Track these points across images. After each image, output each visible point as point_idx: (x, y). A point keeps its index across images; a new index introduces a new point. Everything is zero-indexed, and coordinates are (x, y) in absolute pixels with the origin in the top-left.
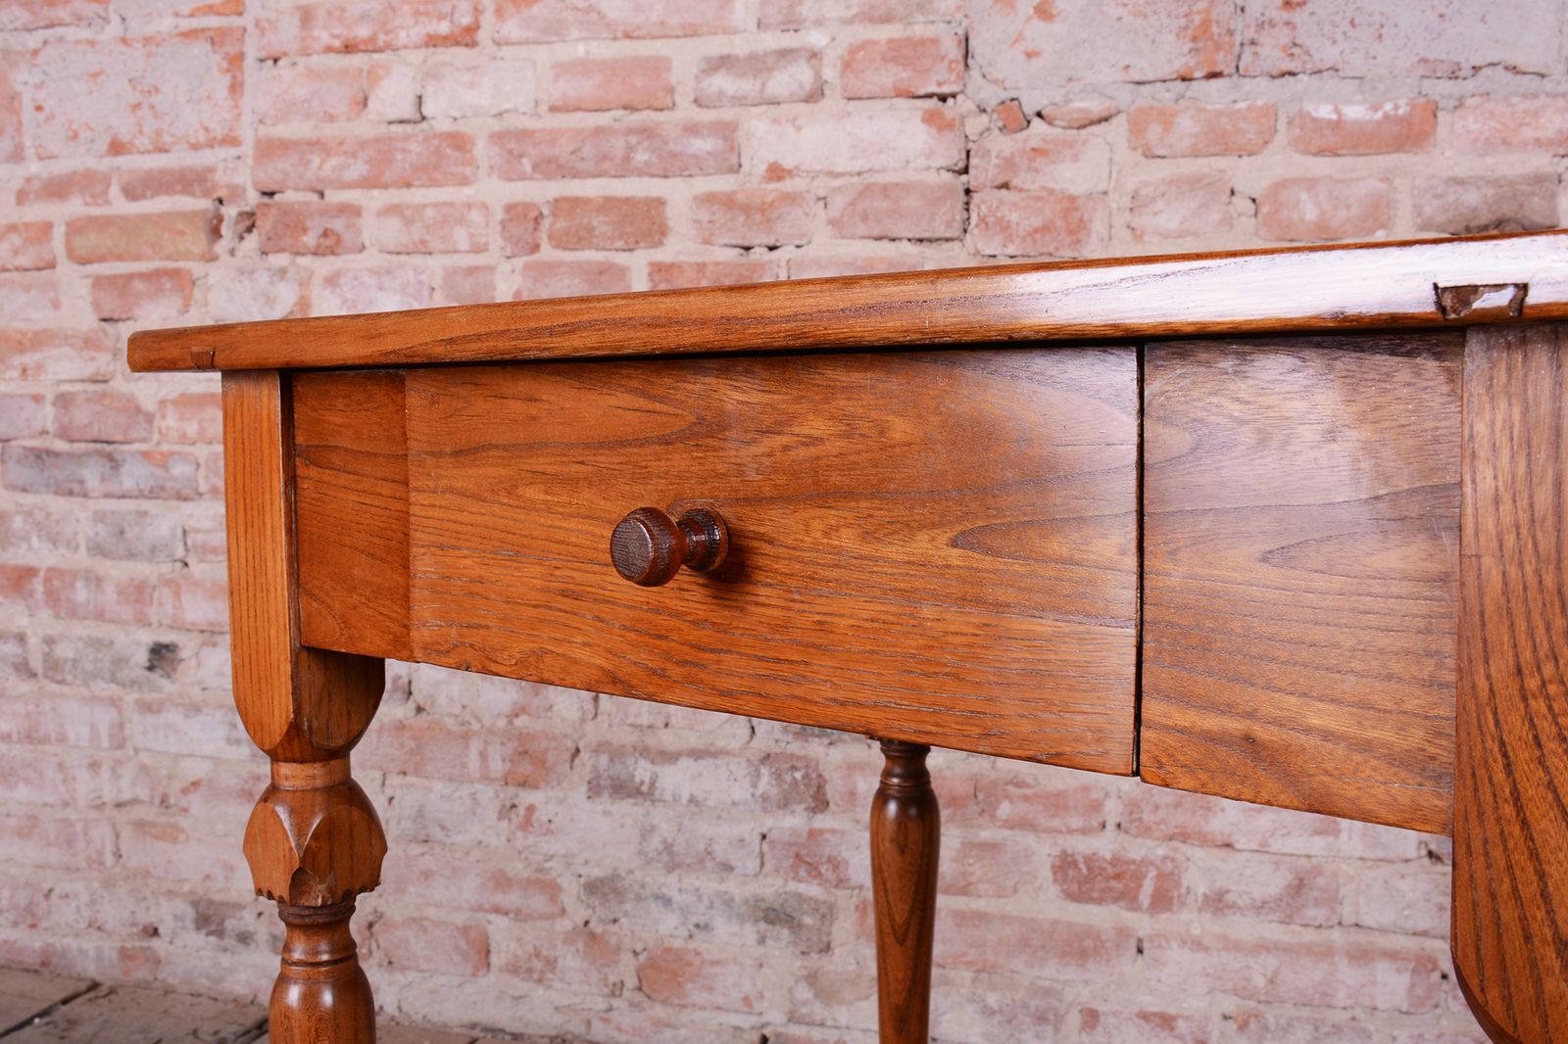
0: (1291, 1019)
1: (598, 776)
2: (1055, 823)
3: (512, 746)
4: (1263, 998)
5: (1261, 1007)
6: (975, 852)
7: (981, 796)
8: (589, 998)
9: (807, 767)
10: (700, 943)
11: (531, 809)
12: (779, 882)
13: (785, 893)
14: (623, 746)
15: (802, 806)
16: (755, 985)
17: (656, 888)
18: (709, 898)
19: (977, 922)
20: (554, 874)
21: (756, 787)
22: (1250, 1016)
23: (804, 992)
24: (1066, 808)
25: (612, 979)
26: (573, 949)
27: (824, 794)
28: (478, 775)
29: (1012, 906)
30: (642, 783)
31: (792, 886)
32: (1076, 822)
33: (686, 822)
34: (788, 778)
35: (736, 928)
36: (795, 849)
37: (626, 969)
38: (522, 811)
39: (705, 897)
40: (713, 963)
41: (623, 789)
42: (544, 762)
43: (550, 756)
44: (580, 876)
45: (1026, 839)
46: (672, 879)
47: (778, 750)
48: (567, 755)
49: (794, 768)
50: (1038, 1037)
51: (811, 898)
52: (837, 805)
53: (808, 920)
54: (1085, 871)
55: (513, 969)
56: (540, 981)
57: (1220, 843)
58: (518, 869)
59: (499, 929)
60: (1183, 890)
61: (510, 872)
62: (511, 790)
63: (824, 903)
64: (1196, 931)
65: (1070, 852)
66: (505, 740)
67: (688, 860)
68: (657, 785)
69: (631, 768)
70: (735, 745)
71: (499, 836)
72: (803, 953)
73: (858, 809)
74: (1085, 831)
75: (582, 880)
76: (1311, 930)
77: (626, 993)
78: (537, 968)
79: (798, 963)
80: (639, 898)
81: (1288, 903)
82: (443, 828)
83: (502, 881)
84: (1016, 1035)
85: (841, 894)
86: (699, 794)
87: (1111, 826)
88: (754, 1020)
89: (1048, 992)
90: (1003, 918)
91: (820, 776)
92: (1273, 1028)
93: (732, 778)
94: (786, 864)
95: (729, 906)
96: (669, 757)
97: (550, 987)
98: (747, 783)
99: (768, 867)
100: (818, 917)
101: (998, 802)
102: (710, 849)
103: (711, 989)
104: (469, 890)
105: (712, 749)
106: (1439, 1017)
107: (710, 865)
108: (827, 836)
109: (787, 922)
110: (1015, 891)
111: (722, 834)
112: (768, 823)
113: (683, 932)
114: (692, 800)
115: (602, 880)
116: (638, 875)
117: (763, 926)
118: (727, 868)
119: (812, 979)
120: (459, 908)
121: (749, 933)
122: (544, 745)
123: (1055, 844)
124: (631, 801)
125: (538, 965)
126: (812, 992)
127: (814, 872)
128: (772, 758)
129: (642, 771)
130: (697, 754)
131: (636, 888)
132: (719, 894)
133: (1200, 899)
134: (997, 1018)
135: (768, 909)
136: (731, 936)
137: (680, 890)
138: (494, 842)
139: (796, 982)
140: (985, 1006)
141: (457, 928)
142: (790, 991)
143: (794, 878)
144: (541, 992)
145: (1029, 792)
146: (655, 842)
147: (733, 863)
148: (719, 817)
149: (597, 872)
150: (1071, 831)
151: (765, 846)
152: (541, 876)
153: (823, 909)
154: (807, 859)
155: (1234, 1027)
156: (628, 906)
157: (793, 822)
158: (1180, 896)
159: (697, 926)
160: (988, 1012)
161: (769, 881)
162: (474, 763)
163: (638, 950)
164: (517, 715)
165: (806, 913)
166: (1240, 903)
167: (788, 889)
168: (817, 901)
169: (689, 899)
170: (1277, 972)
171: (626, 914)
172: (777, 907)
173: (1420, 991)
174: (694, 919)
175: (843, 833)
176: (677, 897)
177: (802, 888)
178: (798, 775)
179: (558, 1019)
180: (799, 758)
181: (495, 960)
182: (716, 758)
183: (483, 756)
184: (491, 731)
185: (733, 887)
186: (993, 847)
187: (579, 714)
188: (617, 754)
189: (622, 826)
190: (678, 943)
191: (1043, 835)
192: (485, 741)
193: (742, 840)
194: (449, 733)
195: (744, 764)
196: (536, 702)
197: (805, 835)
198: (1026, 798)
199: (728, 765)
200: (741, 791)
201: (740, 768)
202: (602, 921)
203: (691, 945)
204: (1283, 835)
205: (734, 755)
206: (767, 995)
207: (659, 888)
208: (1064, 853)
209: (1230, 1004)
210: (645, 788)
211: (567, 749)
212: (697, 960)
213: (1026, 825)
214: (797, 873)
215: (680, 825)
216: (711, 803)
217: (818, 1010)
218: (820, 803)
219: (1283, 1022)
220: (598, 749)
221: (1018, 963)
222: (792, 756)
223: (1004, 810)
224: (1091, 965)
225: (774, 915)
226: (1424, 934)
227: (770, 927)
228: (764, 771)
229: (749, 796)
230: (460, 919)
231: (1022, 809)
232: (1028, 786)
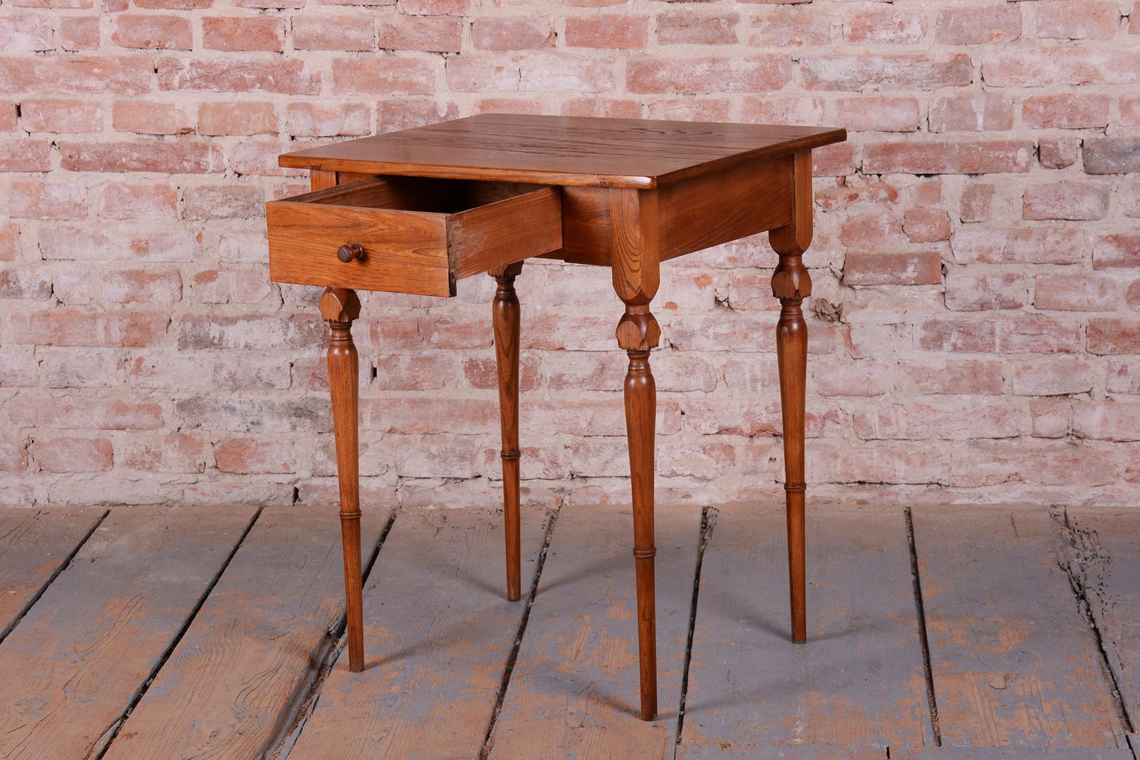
0: (602, 444)
1: (186, 336)
2: (465, 343)
3: (127, 321)
4: (586, 434)
5: (586, 439)
6: (420, 363)
7: (421, 331)
8: (183, 475)
9: (317, 321)
10: (255, 434)
11: (140, 360)
12: (303, 392)
13: (307, 398)
14: (201, 316)
15: (316, 344)
16: (290, 456)
17: (225, 403)
18: (259, 405)
19: (423, 404)
20: (156, 400)
21: (286, 335)
22: (579, 445)
23: (321, 456)
24: (471, 334)
25: (198, 462)
26: (172, 446)
28: (103, 341)
29: (441, 394)
30: (214, 338)
31: (311, 394)
32: (477, 342)
33: (243, 360)
34: (306, 328)
35: (277, 422)
36: (312, 371)
37: (208, 455)
38: (133, 362)
39: (256, 405)
40: (263, 445)
41: (202, 342)
42: (150, 329)
43: (153, 326)
44: (174, 400)
45: (450, 354)
46: (235, 395)
47: (299, 312)
48: (164, 325)
49: (309, 322)
50: (462, 469)
51: (322, 400)
53: (321, 413)
54: (483, 369)
55: (131, 463)
56: (150, 468)
57: (557, 347)
58: (132, 399)
59: (119, 440)
60: (539, 376)
61: (126, 402)
62: (126, 349)
64: (547, 399)
65: (474, 359)
66: (122, 318)
67: (245, 383)
68: (224, 338)
69: (207, 329)
70: (272, 310)
71: (118, 379)
72: (319, 433)
74: (482, 347)
75: (176, 402)
76: (610, 393)
77: (207, 470)
78: (147, 461)
79: (317, 440)
80: (214, 410)
81: (596, 379)
82: (79, 377)
83: (121, 408)
84: (449, 469)
86: (250, 341)
88: (290, 478)
89: (466, 442)
90: (438, 400)
92: (593, 450)
93: (271, 330)
94: (307, 380)
95: (272, 409)
96: (232, 321)
97: (157, 472)
98: (281, 333)
99: (295, 383)
101: (432, 333)
102: (259, 375)
103: (263, 461)
104: (98, 416)
105: (258, 314)
106: (681, 436)
107: (259, 385)
109: (309, 415)
110: (444, 385)
111: (266, 366)
112: (294, 356)
113: (243, 428)
114: (247, 346)
115: (189, 401)
116: (213, 395)
117: (294, 419)
118: (270, 386)
119: (325, 448)
120: (91, 428)
121: (286, 424)
122: (148, 319)
123: (466, 355)
124: (207, 350)
125: (148, 458)
126: (326, 455)
127: (324, 383)
128: (295, 317)
129: (214, 331)
130: (248, 318)
131: (212, 403)
132: (265, 402)
133: (548, 381)
134: (437, 460)
135: (297, 408)
136: (277, 427)
137: (240, 402)
138: (114, 383)
139: (316, 451)
140: (430, 454)
141: (91, 441)
142: (313, 457)
143: (311, 389)
144: (151, 476)
145: (449, 326)
146: (224, 374)
147: (273, 382)
148: (264, 355)
149: (186, 396)
150: (474, 347)
151: (293, 370)
152: (147, 402)
154: (320, 376)
155: (571, 451)
156: (207, 416)
157: (311, 354)
158: (537, 379)
159: (253, 423)
160: (432, 457)
161: (297, 391)
162: (100, 334)
163: (214, 442)
164: (128, 302)
165: (320, 409)
166: (571, 381)
167: (307, 396)
168: (326, 401)
169: (246, 407)
170: (592, 418)
172: (302, 407)
173: (670, 422)
174: (250, 419)
176: (238, 406)
177: (317, 394)
178: (312, 326)
179: (163, 492)
180: (312, 316)
181: (117, 459)
182: (261, 319)
183: (107, 329)
184: (111, 313)
185: (274, 397)
186: (430, 360)
187: (171, 298)
188: (197, 321)
189: (202, 366)
190: (240, 436)
191: (458, 351)
192: (108, 319)
193: (279, 368)
194: (82, 316)
195: (278, 322)
196: (142, 292)
197: (318, 361)
199: (268, 323)
200: (277, 338)
201: (276, 325)
202: (190, 427)
203: (249, 436)
204: (592, 340)
205: (272, 317)
206: (298, 461)
207: (227, 402)
208: (471, 359)
209: (568, 439)
210: (216, 341)
211: (165, 321)
212: (253, 444)
213: (449, 345)
214: (313, 385)
215: (240, 362)
216: (258, 347)
217: (330, 467)
219: (598, 447)
220: (184, 319)
221: (447, 427)
222: (308, 315)
223: (435, 337)
224: (489, 424)
225: (300, 412)
226: (670, 390)
227: (298, 419)
228: (292, 325)
229: (282, 341)
230: (92, 435)
231: (445, 336)
232: (448, 323)
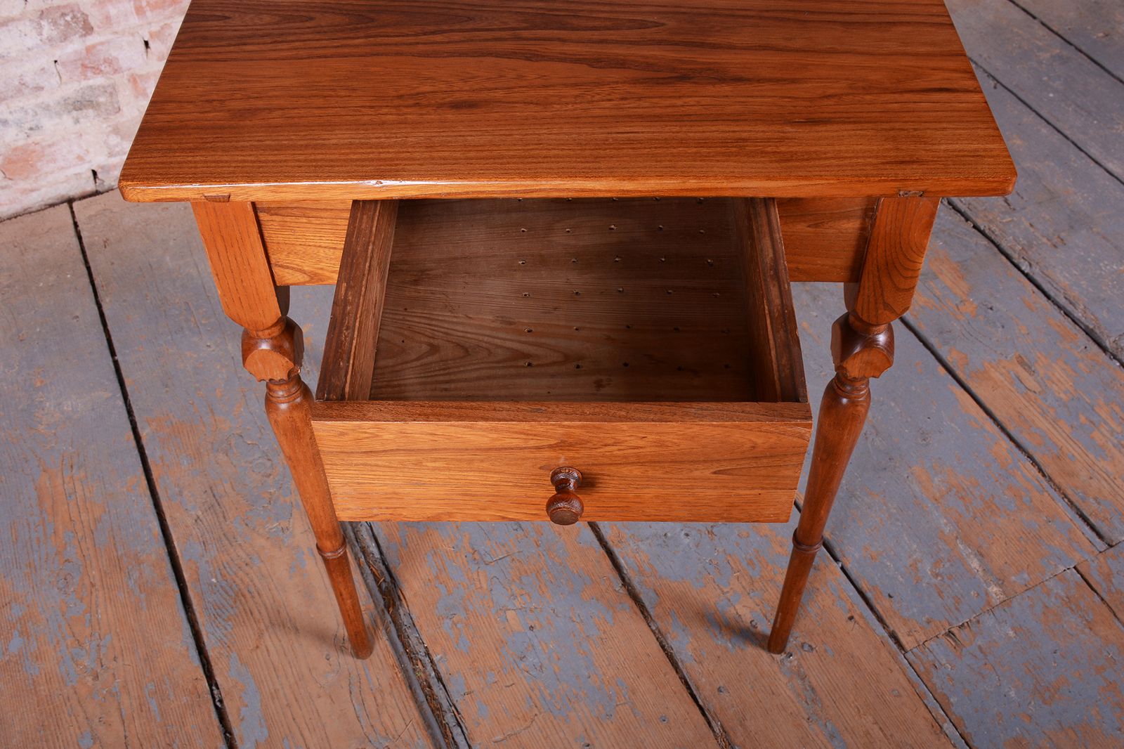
9: (72, 11)
10: (36, 137)
12: (75, 84)
13: (81, 89)
15: (77, 36)
16: (81, 148)
18: (33, 110)
21: (41, 35)
23: (113, 139)
27: (89, 24)
31: (84, 83)
34: (62, 22)
35: (58, 121)
36: (80, 62)
39: (30, 111)
40: (50, 146)
46: (3, 108)
47: (47, 6)
49: (63, 15)
51: (99, 86)
52: (99, 27)
53: (102, 99)
63: (109, 86)
67: (10, 94)
70: (17, 12)
72: (105, 118)
73: (114, 25)
79: (105, 126)
85: (117, 77)
88: (85, 166)
91: (83, 14)
93: (23, 34)
94: (77, 73)
95: (48, 110)
98: (34, 34)
99: (64, 78)
100: (108, 95)
102: (22, 82)
103: (54, 161)
107: (26, 91)
108: (99, 47)
109: (89, 105)
111: (28, 70)
112: (58, 54)
113: (22, 136)
117: (75, 113)
118: (39, 88)
119: (115, 130)
121: (67, 120)
126: (119, 137)
127: (97, 70)
128: (45, 14)
132: (38, 106)
135: (74, 103)
136: (56, 127)
137: (11, 113)
139: (108, 136)
142: (105, 142)
143: (84, 79)
147: (42, 85)
148: (22, 61)
151: (59, 67)
153: (109, 90)
154: (89, 65)
157: (75, 46)
159: (31, 129)
161: (69, 86)
165: (99, 95)
167: (82, 86)
168: (104, 87)
169: (19, 115)
172: (79, 99)
174: (28, 126)
175: (108, 42)
176: (10, 117)
177: (92, 82)
178: (68, 18)
180: (64, 7)
182: (7, 26)
185: (45, 97)
190: (21, 143)
193: (43, 69)
195: (28, 23)
197: (84, 52)
199: (17, 27)
200: (32, 40)
201: (26, 26)
203: (30, 140)
205: (19, 20)
206: (91, 150)
212: (38, 148)
214: (86, 76)
216: (13, 54)
218: (88, 29)
222: (59, 7)
225: (80, 105)
227: (80, 112)
228: (44, 23)
229: (39, 42)
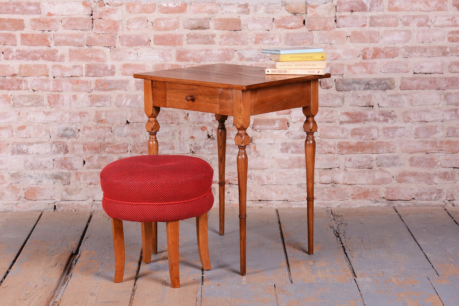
1: (14, 150)
2: (118, 151)
6: (101, 159)
7: (102, 147)
8: (12, 201)
9: (63, 144)
10: (40, 185)
12: (58, 170)
13: (59, 172)
14: (20, 142)
15: (63, 152)
16: (53, 193)
18: (42, 175)
20: (2, 174)
21: (52, 149)
23: (64, 193)
24: (120, 148)
25: (18, 196)
26: (8, 190)
27: (67, 149)
30: (25, 150)
31: (61, 170)
32: (122, 151)
34: (59, 146)
35: (48, 181)
36: (61, 162)
37: (22, 193)
39: (40, 175)
40: (43, 189)
41: (20, 152)
43: (1, 146)
45: (112, 155)
46: (32, 171)
47: (56, 141)
48: (6, 146)
49: (60, 144)
52: (70, 152)
53: (65, 177)
56: (0, 199)
63: (68, 173)
65: (121, 157)
67: (36, 167)
68: (28, 150)
69: (22, 147)
70: (46, 140)
72: (64, 185)
73: (75, 152)
74: (124, 153)
75: (10, 174)
77: (22, 199)
79: (63, 187)
80: (24, 177)
85: (72, 171)
86: (38, 151)
87: (129, 151)
88: (53, 201)
91: (66, 145)
93: (46, 147)
94: (59, 165)
95: (46, 176)
96: (31, 144)
97: (3, 200)
98: (50, 148)
99: (55, 167)
101: (106, 148)
102: (41, 164)
103: (42, 195)
105: (41, 142)
107: (41, 167)
108: (68, 158)
109: (60, 178)
111: (44, 160)
112: (55, 157)
113: (35, 183)
114: (37, 153)
115: (15, 174)
116: (24, 171)
117: (54, 180)
118: (46, 168)
119: (66, 190)
121: (51, 182)
123: (118, 156)
124: (22, 155)
126: (66, 193)
127: (66, 166)
128: (55, 143)
129: (25, 148)
130: (38, 143)
131: (24, 174)
132: (44, 174)
135: (55, 176)
136: (47, 183)
137: (34, 174)
139: (63, 191)
142: (61, 193)
144: (0, 201)
145: (112, 145)
146: (28, 163)
147: (47, 166)
148: (43, 156)
149: (14, 172)
150: (121, 153)
151: (54, 162)
153: (68, 175)
154: (64, 164)
156: (22, 179)
157: (61, 156)
159: (39, 181)
161: (55, 170)
163: (24, 189)
168: (66, 173)
169: (36, 175)
171: (21, 181)
172: (58, 175)
175: (72, 157)
177: (63, 171)
178: (61, 146)
179: (5, 207)
180: (61, 142)
185: (47, 172)
186: (105, 158)
187: (8, 136)
188: (18, 144)
189: (20, 161)
190: (34, 186)
191: (115, 154)
193: (49, 161)
195: (49, 144)
197: (63, 159)
198: (111, 147)
199: (45, 145)
200: (48, 150)
202: (15, 183)
203: (37, 186)
204: (164, 150)
205: (47, 143)
206: (56, 195)
207: (29, 174)
210: (25, 151)
211: (6, 144)
212: (39, 189)
213: (112, 152)
214: (62, 167)
215: (34, 159)
216: (41, 154)
217: (68, 197)
218: (67, 151)
220: (13, 144)
222: (60, 142)
223: (107, 149)
225: (57, 177)
227: (56, 180)
228: (54, 145)
229: (50, 151)
231: (111, 149)
232: (111, 144)
